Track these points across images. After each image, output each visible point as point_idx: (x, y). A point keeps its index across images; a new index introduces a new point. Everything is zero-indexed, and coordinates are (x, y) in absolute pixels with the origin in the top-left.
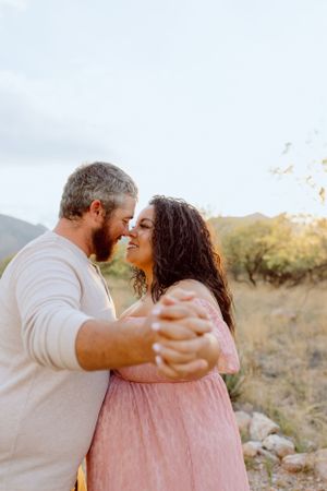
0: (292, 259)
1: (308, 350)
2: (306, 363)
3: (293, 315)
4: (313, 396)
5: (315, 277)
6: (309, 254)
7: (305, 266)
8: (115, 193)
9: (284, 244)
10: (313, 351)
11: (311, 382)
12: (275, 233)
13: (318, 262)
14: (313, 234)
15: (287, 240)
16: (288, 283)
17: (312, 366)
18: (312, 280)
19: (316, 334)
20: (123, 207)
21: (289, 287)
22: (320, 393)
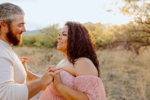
0: (103, 40)
1: (108, 74)
2: (108, 79)
3: (103, 61)
4: (111, 92)
5: (111, 46)
6: (109, 38)
7: (107, 43)
8: (9, 16)
9: (100, 34)
10: (110, 75)
11: (110, 86)
12: (96, 30)
13: (113, 41)
14: (112, 31)
15: (101, 33)
16: (101, 48)
17: (110, 80)
18: (110, 47)
19: (111, 68)
20: (15, 20)
21: (101, 50)
22: (113, 91)
